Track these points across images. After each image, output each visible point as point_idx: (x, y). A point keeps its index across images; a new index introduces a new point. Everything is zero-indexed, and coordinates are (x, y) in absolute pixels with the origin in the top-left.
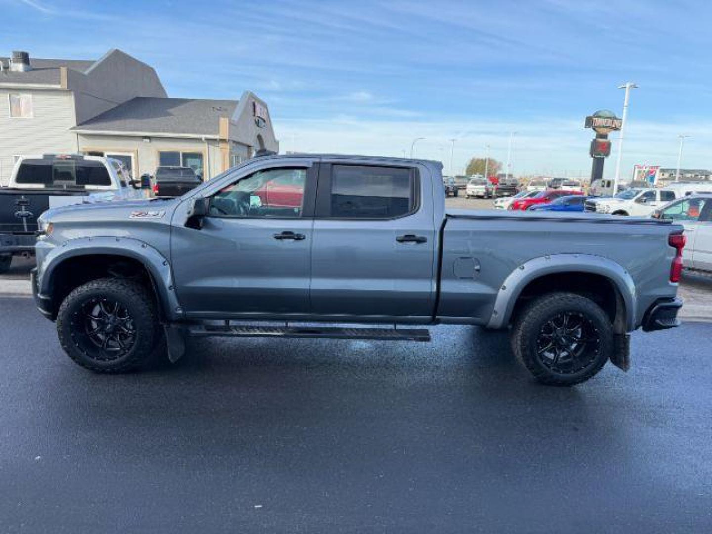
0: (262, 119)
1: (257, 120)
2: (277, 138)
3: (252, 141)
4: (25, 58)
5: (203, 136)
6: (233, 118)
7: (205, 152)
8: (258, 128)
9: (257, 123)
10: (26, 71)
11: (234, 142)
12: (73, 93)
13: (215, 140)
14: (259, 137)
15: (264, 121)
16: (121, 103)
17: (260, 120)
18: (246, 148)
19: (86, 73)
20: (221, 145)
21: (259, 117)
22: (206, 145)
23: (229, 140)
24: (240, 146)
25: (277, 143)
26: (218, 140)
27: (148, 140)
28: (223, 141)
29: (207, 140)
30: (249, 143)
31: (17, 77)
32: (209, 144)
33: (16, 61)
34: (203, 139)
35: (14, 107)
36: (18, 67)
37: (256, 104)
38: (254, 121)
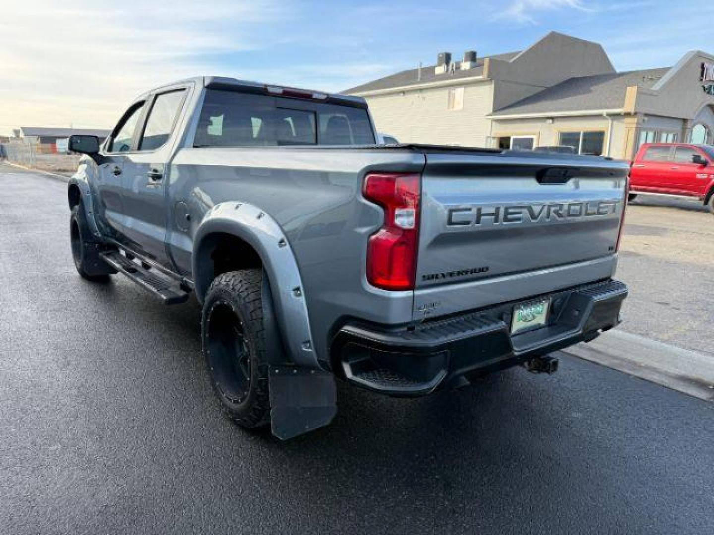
1: (705, 86)
3: (691, 112)
4: (472, 57)
5: (604, 112)
7: (607, 130)
8: (708, 96)
9: (706, 90)
10: (472, 67)
11: (647, 115)
12: (493, 81)
13: (618, 115)
16: (548, 86)
18: (679, 122)
19: (511, 61)
20: (628, 120)
21: (711, 81)
22: (610, 122)
23: (636, 114)
26: (622, 114)
27: (551, 121)
28: (628, 114)
29: (610, 115)
30: (685, 117)
31: (463, 74)
32: (613, 120)
33: (466, 61)
34: (605, 115)
35: (451, 100)
36: (466, 66)
37: (706, 65)
38: (702, 88)
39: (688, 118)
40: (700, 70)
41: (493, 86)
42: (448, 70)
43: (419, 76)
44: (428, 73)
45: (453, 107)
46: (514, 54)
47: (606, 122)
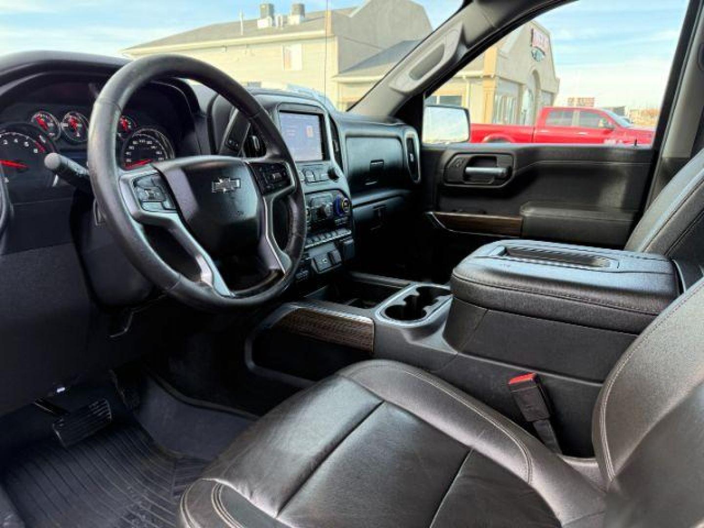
0: (541, 50)
1: (534, 52)
2: (558, 75)
3: (524, 77)
4: (301, 9)
5: (464, 74)
6: (503, 49)
7: (465, 94)
8: (535, 62)
9: (534, 56)
10: (302, 22)
11: (501, 78)
13: (477, 78)
14: (535, 73)
15: (544, 53)
17: (539, 51)
18: (517, 87)
19: (351, 15)
20: (486, 83)
21: (537, 47)
22: (468, 85)
23: (495, 76)
24: (510, 84)
25: (558, 81)
26: (481, 77)
28: (488, 77)
30: (520, 81)
31: (294, 29)
32: (470, 83)
33: (293, 14)
34: (464, 77)
35: (287, 59)
36: (295, 20)
37: (535, 31)
38: (531, 53)
39: (523, 82)
40: (530, 35)
41: (336, 43)
42: (274, 25)
43: (242, 29)
44: (251, 26)
45: (290, 66)
46: (352, 10)
47: (462, 85)
